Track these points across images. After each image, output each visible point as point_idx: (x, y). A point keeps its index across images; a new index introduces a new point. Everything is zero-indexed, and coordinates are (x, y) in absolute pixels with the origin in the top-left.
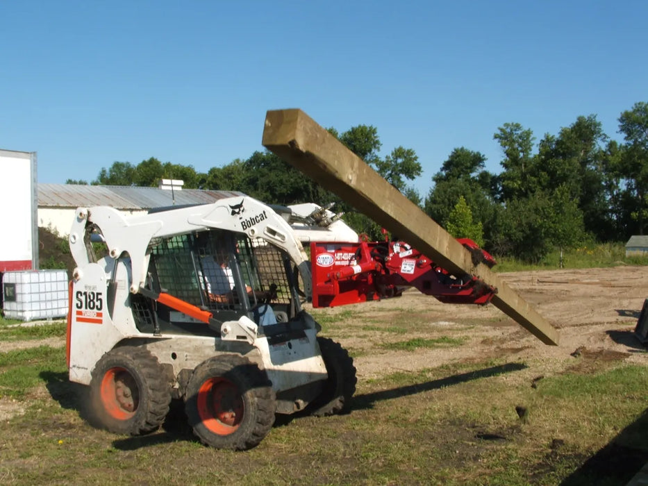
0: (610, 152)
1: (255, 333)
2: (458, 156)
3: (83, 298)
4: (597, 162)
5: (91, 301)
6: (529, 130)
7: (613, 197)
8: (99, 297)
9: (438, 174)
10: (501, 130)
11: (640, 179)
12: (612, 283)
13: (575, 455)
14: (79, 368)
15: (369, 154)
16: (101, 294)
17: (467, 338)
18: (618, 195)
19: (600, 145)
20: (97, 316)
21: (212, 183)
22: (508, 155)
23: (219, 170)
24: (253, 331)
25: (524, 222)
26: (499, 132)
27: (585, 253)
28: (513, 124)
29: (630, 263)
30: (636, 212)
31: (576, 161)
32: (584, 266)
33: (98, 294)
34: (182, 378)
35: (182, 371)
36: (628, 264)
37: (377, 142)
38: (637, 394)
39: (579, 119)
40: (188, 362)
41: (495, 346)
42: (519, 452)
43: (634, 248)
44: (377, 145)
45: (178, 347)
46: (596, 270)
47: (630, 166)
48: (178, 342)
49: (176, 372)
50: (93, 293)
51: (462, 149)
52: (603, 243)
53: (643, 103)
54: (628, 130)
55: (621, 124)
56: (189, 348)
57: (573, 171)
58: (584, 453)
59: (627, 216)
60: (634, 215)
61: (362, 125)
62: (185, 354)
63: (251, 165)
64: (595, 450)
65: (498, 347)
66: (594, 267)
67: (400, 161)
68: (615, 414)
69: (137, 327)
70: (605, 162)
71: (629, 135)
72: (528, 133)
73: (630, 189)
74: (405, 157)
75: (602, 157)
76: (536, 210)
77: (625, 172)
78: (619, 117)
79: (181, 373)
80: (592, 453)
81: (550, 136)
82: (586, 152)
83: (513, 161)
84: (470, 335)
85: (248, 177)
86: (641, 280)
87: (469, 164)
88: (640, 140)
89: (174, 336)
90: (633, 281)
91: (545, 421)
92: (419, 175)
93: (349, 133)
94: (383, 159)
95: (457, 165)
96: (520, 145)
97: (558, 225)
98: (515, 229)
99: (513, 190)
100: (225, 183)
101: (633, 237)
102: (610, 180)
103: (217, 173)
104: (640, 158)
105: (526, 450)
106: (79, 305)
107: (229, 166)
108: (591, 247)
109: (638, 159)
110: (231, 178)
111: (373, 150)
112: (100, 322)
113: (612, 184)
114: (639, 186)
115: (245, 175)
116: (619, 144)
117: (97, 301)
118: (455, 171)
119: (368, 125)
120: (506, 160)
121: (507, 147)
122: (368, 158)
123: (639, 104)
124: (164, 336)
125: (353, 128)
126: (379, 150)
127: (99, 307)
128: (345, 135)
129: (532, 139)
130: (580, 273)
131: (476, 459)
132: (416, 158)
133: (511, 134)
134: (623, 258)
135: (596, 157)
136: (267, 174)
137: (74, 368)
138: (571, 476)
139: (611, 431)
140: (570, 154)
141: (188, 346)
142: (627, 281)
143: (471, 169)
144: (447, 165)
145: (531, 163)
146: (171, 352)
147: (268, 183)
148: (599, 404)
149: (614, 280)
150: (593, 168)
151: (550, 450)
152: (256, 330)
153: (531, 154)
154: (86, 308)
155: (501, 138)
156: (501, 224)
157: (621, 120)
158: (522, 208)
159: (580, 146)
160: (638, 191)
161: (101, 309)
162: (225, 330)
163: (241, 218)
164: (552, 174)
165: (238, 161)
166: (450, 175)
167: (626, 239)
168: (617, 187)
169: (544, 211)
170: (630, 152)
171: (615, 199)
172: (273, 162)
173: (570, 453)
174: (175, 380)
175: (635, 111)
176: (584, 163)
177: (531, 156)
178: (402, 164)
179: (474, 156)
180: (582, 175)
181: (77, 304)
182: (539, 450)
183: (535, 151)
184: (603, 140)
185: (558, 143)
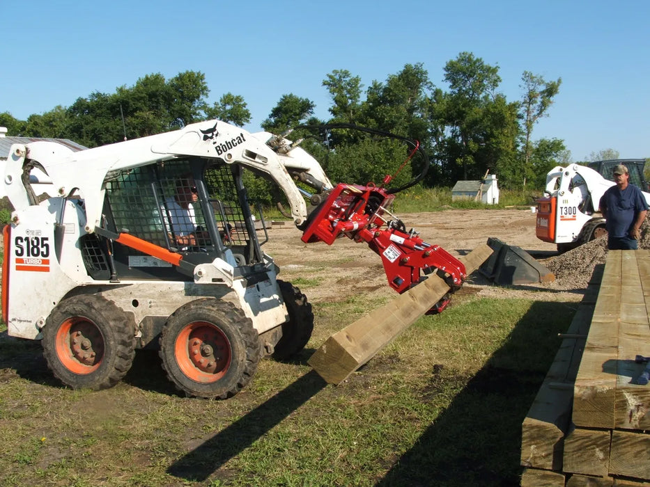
0: (435, 99)
1: (231, 275)
2: (287, 102)
3: (24, 244)
4: (424, 109)
5: (34, 247)
6: (357, 77)
7: (438, 144)
8: (45, 242)
9: (267, 121)
10: (330, 77)
11: (464, 126)
12: (446, 225)
13: (457, 377)
14: (20, 321)
15: (197, 100)
16: (47, 239)
17: (321, 279)
18: (443, 141)
19: (426, 93)
20: (42, 264)
21: (32, 130)
22: (336, 102)
23: (39, 117)
24: (229, 273)
25: (355, 168)
26: (327, 79)
27: (413, 198)
28: (341, 71)
29: (456, 207)
30: (461, 158)
31: (403, 108)
32: (413, 211)
33: (44, 239)
34: (145, 326)
35: (145, 319)
36: (455, 208)
37: (205, 88)
38: (496, 324)
39: (406, 67)
40: (153, 309)
41: (351, 286)
42: (405, 378)
43: (460, 193)
44: (205, 92)
45: (140, 293)
46: (426, 214)
47: (455, 114)
48: (141, 288)
49: (138, 320)
50: (37, 238)
51: (291, 96)
52: (430, 188)
53: (466, 53)
54: (454, 79)
55: (447, 73)
56: (153, 294)
57: (400, 118)
58: (464, 375)
59: (452, 161)
60: (459, 161)
61: (190, 71)
62: (149, 301)
63: (74, 112)
64: (474, 372)
65: (354, 287)
66: (423, 211)
67: (228, 107)
68: (482, 341)
69: (89, 274)
70: (431, 109)
71: (454, 84)
72: (357, 80)
73: (455, 136)
74: (234, 104)
75: (428, 105)
76: (366, 156)
77: (450, 120)
78: (445, 66)
79: (144, 321)
80: (471, 375)
81: (378, 84)
82: (413, 100)
83: (341, 107)
84: (323, 275)
85: (71, 125)
86: (471, 222)
87: (297, 111)
88: (464, 89)
89: (135, 282)
90: (463, 224)
91: (419, 350)
92: (248, 121)
93: (177, 79)
94: (212, 106)
95: (286, 112)
96: (349, 92)
97: (388, 171)
98: (346, 174)
99: (342, 136)
100: (47, 130)
101: (458, 182)
102: (436, 127)
103: (37, 121)
104: (464, 106)
105: (410, 375)
106: (19, 252)
107: (50, 113)
108: (418, 192)
109: (463, 106)
110: (52, 126)
111: (201, 97)
112: (47, 270)
113: (437, 130)
114: (464, 133)
115: (68, 122)
116: (444, 92)
117: (42, 247)
118: (285, 118)
119: (196, 71)
120: (334, 107)
121: (336, 94)
122: (196, 105)
123: (463, 53)
124: (122, 282)
125: (180, 74)
126: (207, 97)
127: (45, 253)
128: (172, 81)
129: (360, 87)
130: (411, 217)
131: (366, 386)
132: (245, 105)
133: (340, 80)
134: (450, 202)
135: (422, 105)
136: (92, 121)
137: (14, 322)
138: (458, 395)
139: (484, 356)
140: (397, 101)
141: (152, 292)
142: (459, 224)
143: (300, 116)
144: (276, 112)
145: (358, 109)
146: (132, 299)
147: (93, 131)
148: (464, 333)
149: (446, 223)
150: (420, 115)
151: (433, 375)
152: (232, 273)
153: (359, 101)
154: (28, 255)
155: (329, 84)
156: (332, 169)
157: (447, 69)
158: (352, 154)
159: (406, 94)
160: (462, 138)
161: (47, 255)
162: (200, 273)
163: (214, 143)
164: (380, 121)
165: (59, 107)
166: (279, 121)
167: (452, 184)
168: (443, 134)
169: (374, 158)
170: (455, 100)
171: (440, 145)
172: (99, 109)
173: (451, 376)
174: (137, 328)
175: (459, 61)
176: (411, 110)
177: (359, 103)
178: (231, 111)
179: (303, 102)
180: (409, 122)
181: (17, 251)
182: (422, 375)
183: (363, 98)
184: (429, 88)
185: (386, 90)
